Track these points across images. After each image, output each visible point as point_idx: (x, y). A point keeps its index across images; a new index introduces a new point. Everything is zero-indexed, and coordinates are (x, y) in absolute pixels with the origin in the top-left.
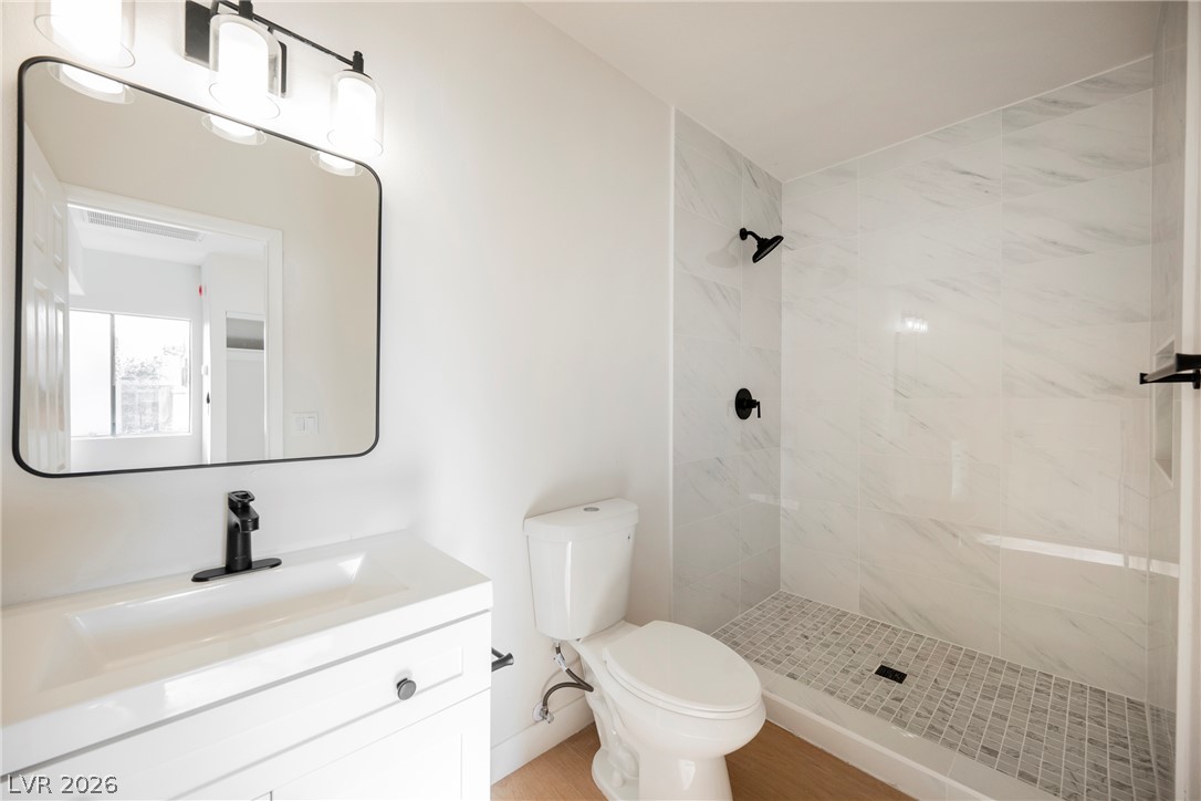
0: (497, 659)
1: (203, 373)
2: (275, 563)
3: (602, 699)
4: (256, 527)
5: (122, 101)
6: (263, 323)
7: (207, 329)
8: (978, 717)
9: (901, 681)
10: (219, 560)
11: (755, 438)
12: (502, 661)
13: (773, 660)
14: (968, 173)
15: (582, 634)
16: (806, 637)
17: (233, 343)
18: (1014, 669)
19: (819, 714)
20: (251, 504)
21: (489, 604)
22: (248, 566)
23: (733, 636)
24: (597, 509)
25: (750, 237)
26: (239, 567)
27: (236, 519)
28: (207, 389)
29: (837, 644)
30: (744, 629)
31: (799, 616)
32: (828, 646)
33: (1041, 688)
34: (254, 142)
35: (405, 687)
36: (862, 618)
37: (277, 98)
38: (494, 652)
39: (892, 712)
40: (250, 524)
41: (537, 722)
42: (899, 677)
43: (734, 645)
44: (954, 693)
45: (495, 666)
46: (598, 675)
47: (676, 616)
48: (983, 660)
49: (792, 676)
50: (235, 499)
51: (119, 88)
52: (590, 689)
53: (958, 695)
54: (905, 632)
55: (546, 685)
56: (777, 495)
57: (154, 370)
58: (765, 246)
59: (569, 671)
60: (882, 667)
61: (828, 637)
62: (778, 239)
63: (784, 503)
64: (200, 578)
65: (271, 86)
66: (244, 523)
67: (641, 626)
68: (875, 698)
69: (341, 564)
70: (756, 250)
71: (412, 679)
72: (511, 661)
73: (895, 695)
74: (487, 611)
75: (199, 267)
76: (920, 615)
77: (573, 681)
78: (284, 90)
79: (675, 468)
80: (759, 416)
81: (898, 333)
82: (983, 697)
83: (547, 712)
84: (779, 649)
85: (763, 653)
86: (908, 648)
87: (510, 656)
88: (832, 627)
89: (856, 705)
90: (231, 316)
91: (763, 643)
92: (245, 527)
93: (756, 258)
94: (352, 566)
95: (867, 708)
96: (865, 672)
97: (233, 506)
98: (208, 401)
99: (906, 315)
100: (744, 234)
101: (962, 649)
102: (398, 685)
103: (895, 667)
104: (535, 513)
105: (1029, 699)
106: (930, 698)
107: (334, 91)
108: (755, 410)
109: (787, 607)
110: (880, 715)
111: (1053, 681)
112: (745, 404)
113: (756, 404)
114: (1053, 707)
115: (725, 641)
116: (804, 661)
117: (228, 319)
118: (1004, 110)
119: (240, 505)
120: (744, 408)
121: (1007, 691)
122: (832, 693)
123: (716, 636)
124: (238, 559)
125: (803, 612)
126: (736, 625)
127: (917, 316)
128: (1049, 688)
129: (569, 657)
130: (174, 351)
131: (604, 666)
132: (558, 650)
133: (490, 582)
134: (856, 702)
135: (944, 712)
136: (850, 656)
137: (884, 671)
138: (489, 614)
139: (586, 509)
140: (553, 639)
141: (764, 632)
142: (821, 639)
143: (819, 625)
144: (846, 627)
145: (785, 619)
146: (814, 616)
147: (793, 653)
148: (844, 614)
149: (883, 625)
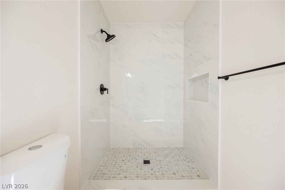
8: (167, 165)
11: (105, 101)
13: (118, 174)
14: (155, 36)
16: (123, 160)
18: (165, 149)
25: (104, 32)
29: (131, 159)
30: (104, 166)
31: (118, 154)
36: (133, 148)
42: (148, 162)
44: (160, 161)
48: (159, 149)
49: (125, 177)
54: (143, 148)
56: (109, 119)
58: (110, 37)
60: (144, 161)
61: (129, 158)
62: (114, 36)
68: (148, 172)
70: (107, 38)
73: (151, 168)
76: (146, 143)
79: (81, 114)
80: (108, 93)
82: (165, 159)
84: (118, 169)
85: (114, 173)
86: (146, 152)
88: (128, 154)
91: (112, 169)
93: (107, 40)
96: (141, 164)
100: (102, 31)
101: (155, 148)
103: (146, 159)
105: (171, 155)
106: (157, 165)
109: (114, 152)
112: (103, 89)
113: (107, 89)
114: (175, 155)
116: (126, 169)
118: (162, 24)
121: (167, 155)
122: (138, 177)
125: (119, 152)
126: (101, 166)
128: (171, 151)
136: (136, 161)
141: (111, 164)
142: (127, 159)
143: (125, 155)
144: (131, 152)
145: (115, 157)
146: (122, 152)
147: (122, 168)
148: (129, 149)
149: (138, 148)
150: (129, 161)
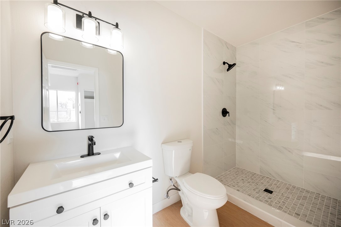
0: (154, 180)
1: (79, 105)
2: (99, 154)
3: (183, 193)
4: (95, 144)
5: (62, 40)
6: (94, 92)
7: (79, 94)
8: (295, 205)
9: (271, 193)
10: (86, 152)
11: (228, 122)
12: (155, 180)
13: (233, 186)
14: (294, 42)
15: (177, 176)
16: (243, 180)
17: (86, 97)
18: (308, 192)
19: (245, 201)
20: (93, 139)
21: (152, 165)
22: (93, 154)
23: (221, 178)
24: (181, 142)
25: (226, 64)
26: (91, 154)
27: (90, 142)
28: (80, 110)
29: (252, 182)
30: (224, 177)
31: (241, 174)
32: (249, 183)
33: (316, 197)
34: (92, 48)
35: (131, 185)
36: (260, 175)
37: (98, 36)
38: (153, 178)
39: (268, 202)
40: (94, 144)
41: (165, 198)
42: (271, 192)
43: (221, 181)
44: (288, 197)
45: (153, 181)
46: (181, 187)
47: (205, 172)
48: (298, 189)
49: (238, 190)
50: (90, 137)
51: (61, 37)
52: (180, 190)
53: (289, 198)
54: (274, 179)
55: (168, 188)
56: (235, 139)
57: (66, 105)
58: (231, 67)
59: (174, 185)
60: (266, 189)
61: (250, 180)
62: (234, 64)
63: (238, 141)
64: (82, 157)
65: (96, 34)
66: (92, 143)
67: (193, 174)
68: (263, 198)
69: (115, 155)
70: (228, 68)
71: (133, 183)
72: (157, 180)
73: (269, 197)
74: (151, 167)
75: (77, 77)
76: (278, 175)
77: (175, 188)
78: (99, 34)
79: (204, 131)
80: (229, 116)
81: (274, 90)
82: (297, 199)
83: (168, 196)
84: (234, 183)
85: (230, 183)
86: (274, 184)
87: (157, 179)
88: (251, 177)
89: (257, 199)
90: (85, 90)
91: (230, 181)
92: (92, 145)
93: (228, 70)
94: (117, 155)
95: (260, 200)
96: (260, 190)
97: (89, 139)
98: (80, 113)
99: (277, 85)
100: (224, 63)
101: (291, 185)
102: (129, 184)
103: (270, 189)
104: (164, 143)
105: (312, 201)
106: (280, 198)
107: (111, 33)
108: (228, 114)
109: (238, 171)
110: (264, 202)
111: (320, 196)
112: (225, 112)
113: (228, 112)
114: (319, 203)
115: (219, 180)
116: (242, 186)
117: (85, 91)
118: (306, 22)
119: (91, 139)
120: (224, 114)
121: (305, 198)
122: (250, 196)
123: (216, 178)
124: (91, 153)
125: (243, 173)
126: (222, 176)
127: (280, 85)
128: (319, 198)
129: (174, 182)
130: (71, 99)
131: (183, 184)
132: (171, 180)
133: (152, 160)
134: (257, 198)
135: (284, 203)
136: (256, 186)
137: (266, 190)
138: (152, 168)
139: (178, 142)
140: (169, 177)
141: (230, 178)
142: (247, 180)
143: (247, 177)
144: (255, 177)
145: (237, 175)
146: (246, 174)
147: (239, 184)
148: (255, 174)
149: (267, 177)
150: (249, 182)
